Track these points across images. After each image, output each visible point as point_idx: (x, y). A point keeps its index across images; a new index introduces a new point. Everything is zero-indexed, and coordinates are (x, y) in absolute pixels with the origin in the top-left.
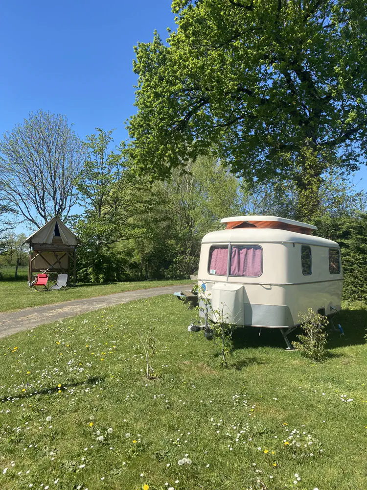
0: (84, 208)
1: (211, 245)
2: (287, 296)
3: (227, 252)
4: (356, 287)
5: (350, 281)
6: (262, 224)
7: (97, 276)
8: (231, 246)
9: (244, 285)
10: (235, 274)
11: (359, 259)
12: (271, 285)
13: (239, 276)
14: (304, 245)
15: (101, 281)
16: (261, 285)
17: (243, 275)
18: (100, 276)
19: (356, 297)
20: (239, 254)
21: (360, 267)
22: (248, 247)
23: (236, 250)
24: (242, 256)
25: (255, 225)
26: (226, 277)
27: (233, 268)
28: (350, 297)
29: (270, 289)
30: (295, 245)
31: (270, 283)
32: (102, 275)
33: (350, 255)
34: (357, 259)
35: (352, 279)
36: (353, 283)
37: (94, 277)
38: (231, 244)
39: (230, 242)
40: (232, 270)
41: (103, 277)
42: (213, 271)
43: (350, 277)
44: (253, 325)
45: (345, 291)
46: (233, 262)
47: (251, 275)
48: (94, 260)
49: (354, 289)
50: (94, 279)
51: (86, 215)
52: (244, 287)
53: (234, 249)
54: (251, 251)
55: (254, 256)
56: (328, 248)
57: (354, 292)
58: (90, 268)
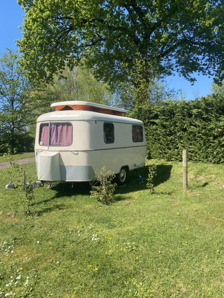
0: (3, 104)
1: (41, 123)
2: (90, 159)
3: (48, 128)
4: (161, 150)
5: (158, 147)
6: (77, 107)
7: (12, 149)
8: (51, 124)
9: (60, 152)
10: (54, 144)
11: (163, 132)
12: (78, 151)
13: (56, 145)
14: (106, 122)
15: (15, 152)
16: (71, 151)
17: (59, 145)
18: (14, 149)
19: (162, 156)
20: (57, 129)
21: (163, 137)
22: (63, 124)
23: (54, 127)
24: (59, 131)
25: (72, 108)
26: (47, 147)
27: (52, 140)
28: (158, 157)
29: (77, 154)
30: (97, 122)
31: (77, 150)
32: (15, 148)
33: (157, 130)
34: (162, 132)
35: (159, 145)
36: (160, 147)
37: (10, 149)
38: (51, 122)
39: (50, 121)
40: (52, 142)
41: (16, 150)
42: (41, 143)
43: (158, 144)
44: (67, 181)
45: (155, 153)
46: (53, 136)
47: (65, 144)
48: (9, 138)
49: (160, 151)
50: (10, 151)
51: (4, 108)
52: (60, 154)
53: (53, 126)
54: (65, 127)
55: (67, 130)
56: (132, 125)
57: (160, 154)
58: (7, 144)
